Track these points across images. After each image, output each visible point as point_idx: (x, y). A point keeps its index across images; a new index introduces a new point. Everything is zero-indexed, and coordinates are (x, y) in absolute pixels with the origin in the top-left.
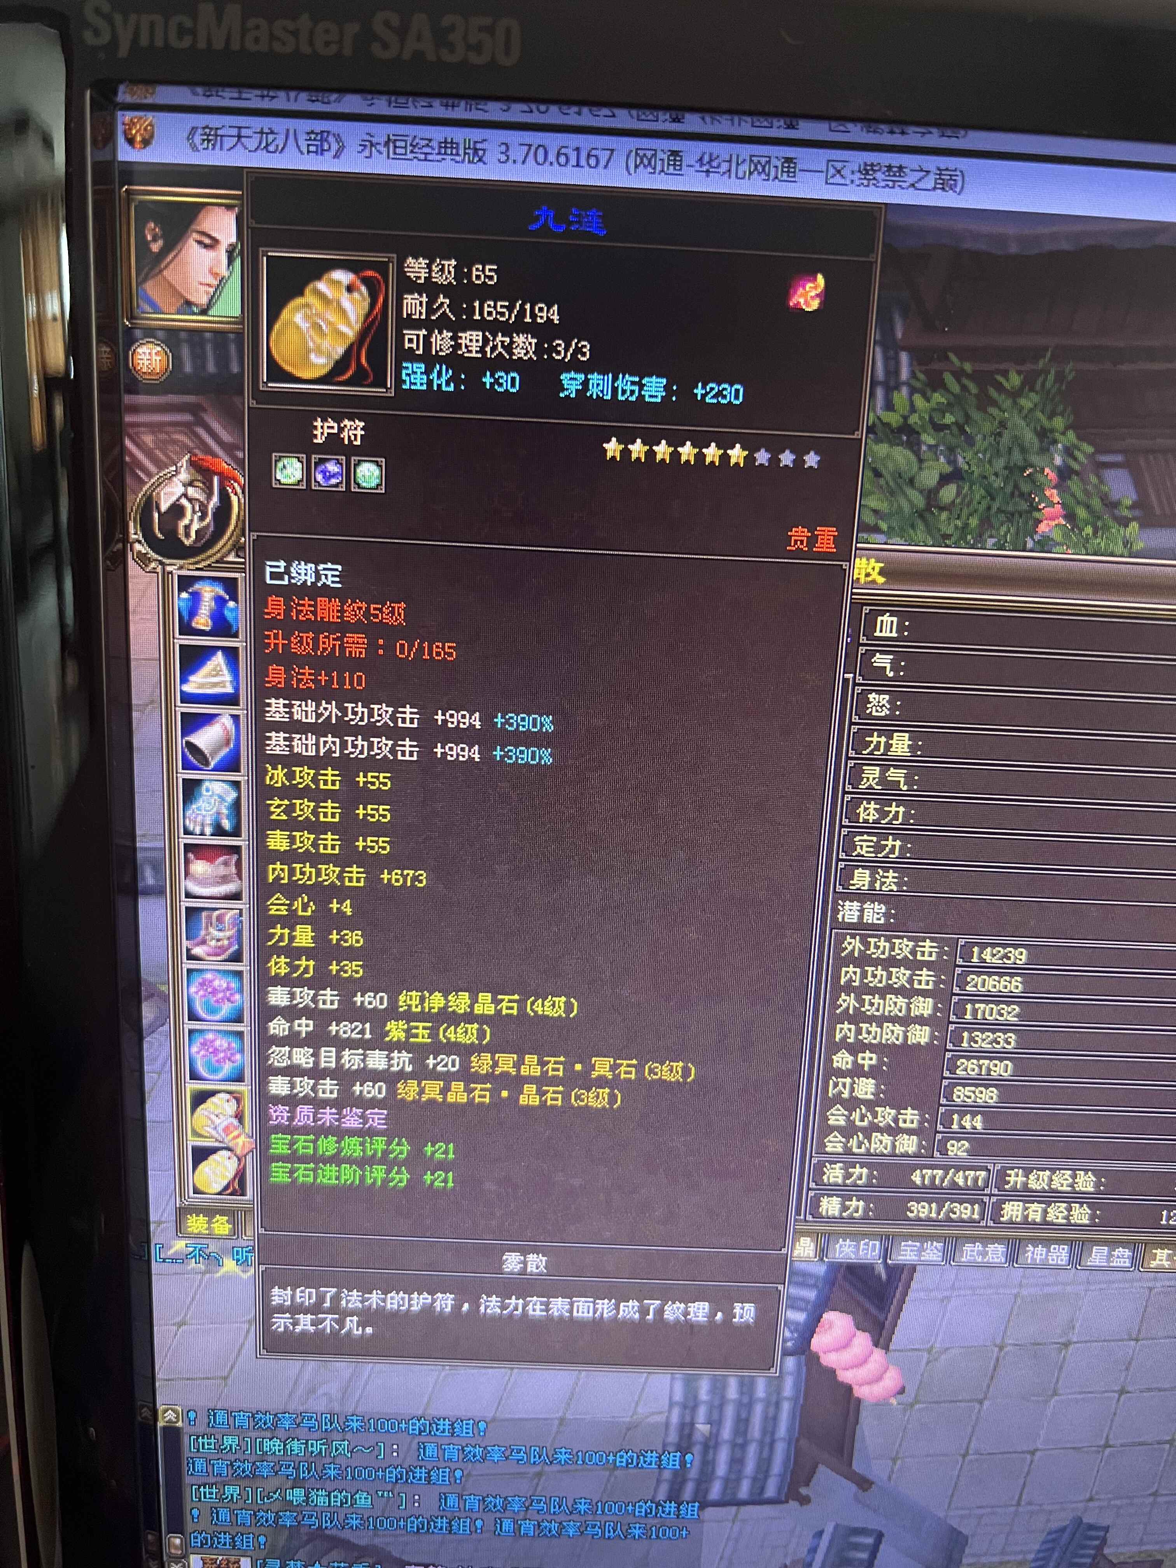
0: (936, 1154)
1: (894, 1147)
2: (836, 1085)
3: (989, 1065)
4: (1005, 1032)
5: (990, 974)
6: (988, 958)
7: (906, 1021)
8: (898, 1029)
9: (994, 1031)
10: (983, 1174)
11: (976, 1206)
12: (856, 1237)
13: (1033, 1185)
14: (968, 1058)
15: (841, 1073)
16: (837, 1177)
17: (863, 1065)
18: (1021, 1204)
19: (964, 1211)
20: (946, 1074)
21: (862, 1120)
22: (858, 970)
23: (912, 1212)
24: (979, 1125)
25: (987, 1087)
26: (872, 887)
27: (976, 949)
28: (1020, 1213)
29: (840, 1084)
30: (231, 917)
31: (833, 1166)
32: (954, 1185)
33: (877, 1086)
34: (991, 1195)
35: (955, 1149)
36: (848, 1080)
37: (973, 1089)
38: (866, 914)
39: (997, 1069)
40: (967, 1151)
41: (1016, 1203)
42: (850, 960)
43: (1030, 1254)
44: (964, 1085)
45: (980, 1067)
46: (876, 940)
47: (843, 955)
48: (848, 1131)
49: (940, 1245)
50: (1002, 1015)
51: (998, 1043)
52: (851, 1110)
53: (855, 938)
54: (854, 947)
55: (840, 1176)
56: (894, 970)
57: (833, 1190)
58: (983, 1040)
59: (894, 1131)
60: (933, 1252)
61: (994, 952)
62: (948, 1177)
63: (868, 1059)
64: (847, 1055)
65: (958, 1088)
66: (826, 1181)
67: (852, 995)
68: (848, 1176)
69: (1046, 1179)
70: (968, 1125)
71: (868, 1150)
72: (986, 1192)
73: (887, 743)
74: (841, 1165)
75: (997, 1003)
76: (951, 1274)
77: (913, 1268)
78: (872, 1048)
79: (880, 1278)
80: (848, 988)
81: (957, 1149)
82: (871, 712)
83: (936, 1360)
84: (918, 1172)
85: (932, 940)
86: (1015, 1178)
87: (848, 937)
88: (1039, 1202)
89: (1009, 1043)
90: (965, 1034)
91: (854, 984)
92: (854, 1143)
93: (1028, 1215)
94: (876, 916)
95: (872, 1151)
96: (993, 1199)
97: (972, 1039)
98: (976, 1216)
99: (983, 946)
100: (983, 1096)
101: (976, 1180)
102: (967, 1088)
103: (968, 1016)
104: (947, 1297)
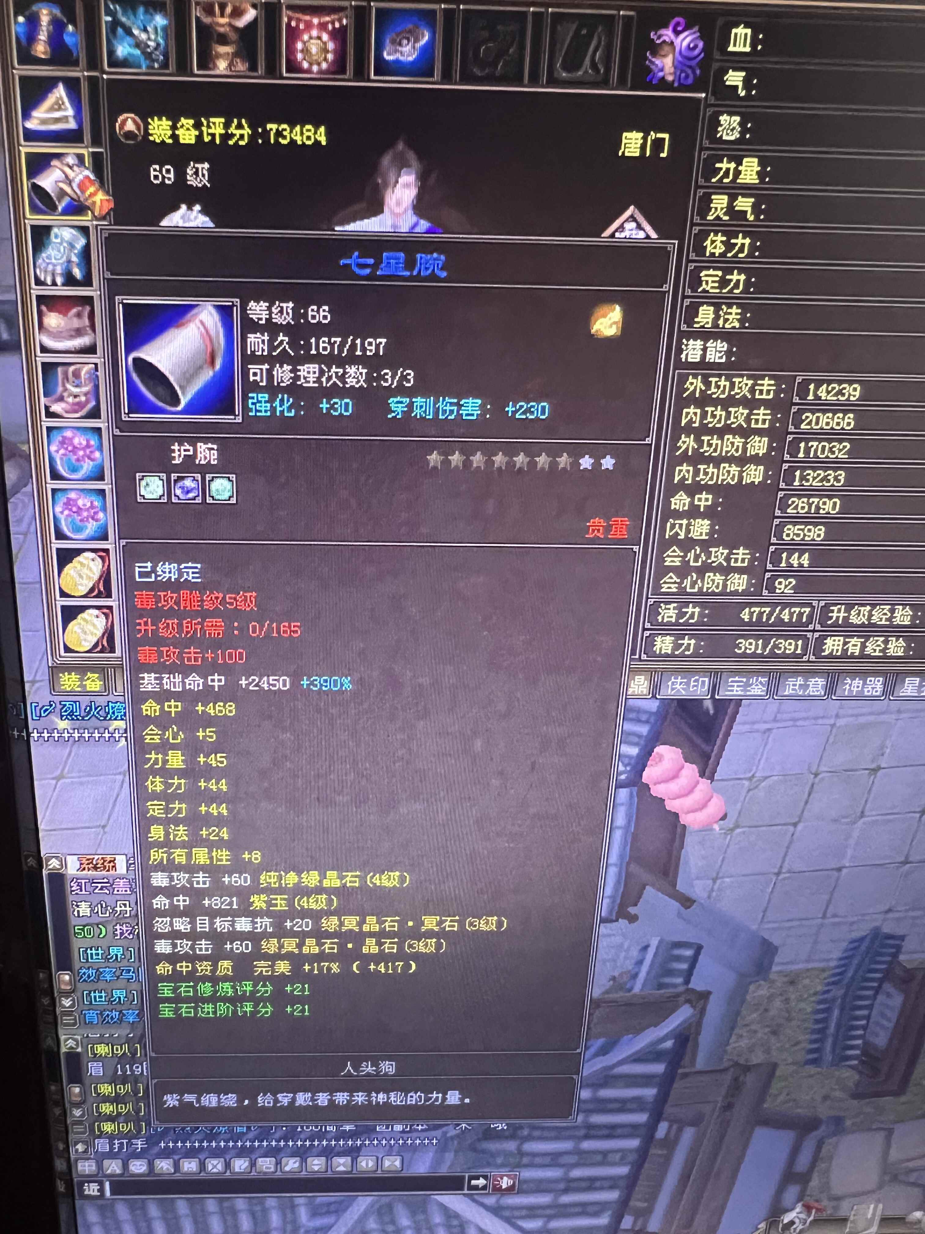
0: (765, 592)
1: (725, 586)
2: (673, 526)
3: (818, 502)
4: (835, 469)
5: (824, 412)
6: (823, 395)
7: (743, 461)
8: (734, 469)
9: (825, 469)
10: (808, 610)
11: (800, 643)
12: (687, 673)
13: (854, 620)
14: (800, 497)
15: (678, 515)
16: (672, 617)
17: (700, 506)
18: (842, 638)
19: (788, 646)
20: (778, 513)
21: (696, 560)
22: (698, 411)
23: (740, 648)
24: (806, 563)
25: (816, 525)
26: (715, 325)
27: (812, 387)
28: (840, 648)
29: (677, 526)
30: (87, 372)
31: (668, 606)
32: (780, 621)
33: (712, 526)
34: (814, 631)
35: (783, 586)
36: (685, 522)
37: (803, 527)
38: (708, 353)
39: (826, 507)
40: (793, 588)
41: (837, 638)
42: (692, 400)
43: (847, 687)
44: (795, 524)
45: (810, 506)
46: (717, 379)
47: (684, 396)
48: (683, 571)
49: (764, 680)
50: (833, 453)
51: (829, 481)
52: (686, 551)
53: (697, 379)
54: (696, 387)
55: (674, 615)
56: (732, 410)
57: (666, 628)
58: (814, 479)
59: (726, 570)
60: (758, 687)
61: (830, 389)
62: (775, 615)
63: (704, 500)
64: (685, 497)
65: (789, 527)
66: (660, 620)
67: (692, 436)
68: (681, 615)
69: (867, 614)
70: (795, 563)
71: (701, 589)
72: (811, 627)
73: (736, 169)
74: (675, 605)
75: (830, 441)
76: (773, 706)
77: (739, 702)
78: (707, 488)
79: (708, 710)
80: (689, 429)
81: (785, 586)
82: (722, 136)
83: (756, 787)
84: (747, 610)
85: (771, 377)
86: (838, 614)
87: (691, 377)
88: (859, 637)
89: (839, 481)
90: (798, 473)
91: (694, 425)
92: (687, 582)
93: (848, 649)
94: (718, 355)
95: (705, 590)
96: (817, 635)
97: (803, 478)
98: (799, 651)
99: (819, 384)
100: (811, 534)
101: (801, 614)
102: (797, 527)
103: (801, 455)
104: (769, 730)
